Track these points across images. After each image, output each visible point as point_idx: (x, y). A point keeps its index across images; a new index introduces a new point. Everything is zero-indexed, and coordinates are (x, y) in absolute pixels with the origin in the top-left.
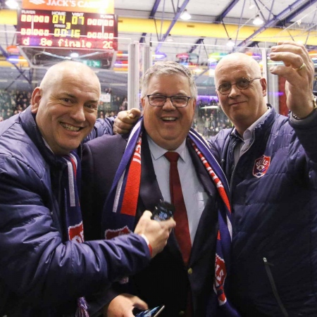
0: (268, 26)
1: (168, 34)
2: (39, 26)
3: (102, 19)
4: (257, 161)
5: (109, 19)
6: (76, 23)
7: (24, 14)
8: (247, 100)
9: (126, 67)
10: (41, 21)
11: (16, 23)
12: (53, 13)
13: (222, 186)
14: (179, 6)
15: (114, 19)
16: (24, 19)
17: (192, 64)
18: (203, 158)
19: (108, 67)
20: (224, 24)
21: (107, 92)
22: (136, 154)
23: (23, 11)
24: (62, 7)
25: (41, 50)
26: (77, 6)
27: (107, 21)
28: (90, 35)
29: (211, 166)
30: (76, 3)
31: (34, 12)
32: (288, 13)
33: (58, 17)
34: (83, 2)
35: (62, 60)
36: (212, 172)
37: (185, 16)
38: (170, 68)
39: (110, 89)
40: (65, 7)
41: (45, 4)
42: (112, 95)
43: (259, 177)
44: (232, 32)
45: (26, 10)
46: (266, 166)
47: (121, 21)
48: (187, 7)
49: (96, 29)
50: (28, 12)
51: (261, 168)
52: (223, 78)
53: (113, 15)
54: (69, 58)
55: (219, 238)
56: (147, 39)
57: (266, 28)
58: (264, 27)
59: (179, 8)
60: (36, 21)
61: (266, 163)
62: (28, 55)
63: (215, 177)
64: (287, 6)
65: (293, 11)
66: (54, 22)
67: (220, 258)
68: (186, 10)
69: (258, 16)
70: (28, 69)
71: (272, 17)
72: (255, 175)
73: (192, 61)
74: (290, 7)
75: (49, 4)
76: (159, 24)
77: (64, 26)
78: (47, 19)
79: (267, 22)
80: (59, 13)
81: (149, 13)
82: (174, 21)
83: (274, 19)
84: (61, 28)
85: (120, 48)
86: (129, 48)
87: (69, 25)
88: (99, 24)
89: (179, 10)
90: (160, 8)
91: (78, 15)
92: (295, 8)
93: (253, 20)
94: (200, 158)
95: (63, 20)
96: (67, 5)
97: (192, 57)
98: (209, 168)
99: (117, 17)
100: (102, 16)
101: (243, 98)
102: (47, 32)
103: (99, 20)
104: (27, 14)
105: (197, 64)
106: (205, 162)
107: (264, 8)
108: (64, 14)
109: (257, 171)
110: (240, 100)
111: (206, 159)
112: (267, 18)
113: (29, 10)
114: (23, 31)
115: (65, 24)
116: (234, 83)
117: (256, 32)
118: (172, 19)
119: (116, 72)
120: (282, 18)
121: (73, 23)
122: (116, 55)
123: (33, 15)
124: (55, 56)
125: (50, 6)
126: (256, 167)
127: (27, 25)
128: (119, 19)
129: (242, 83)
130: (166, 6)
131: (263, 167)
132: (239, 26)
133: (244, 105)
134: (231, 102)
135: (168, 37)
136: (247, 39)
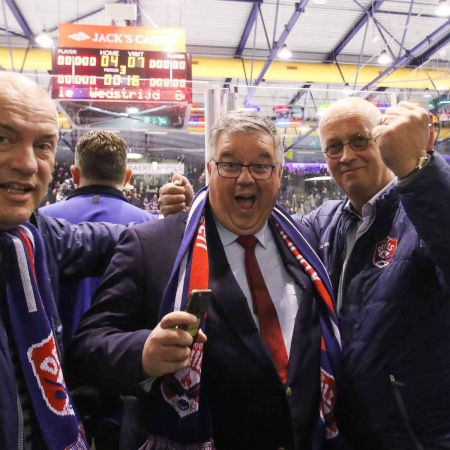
0: (398, 66)
1: (261, 80)
2: (82, 71)
3: (170, 59)
4: (380, 245)
5: (179, 60)
6: (133, 66)
7: (61, 54)
8: (365, 165)
9: (203, 126)
10: (86, 64)
11: (50, 68)
12: (101, 52)
13: (318, 278)
14: (276, 40)
15: (186, 59)
16: (61, 61)
17: (294, 119)
18: (290, 244)
19: (180, 126)
20: (337, 64)
21: (179, 160)
22: (199, 237)
23: (60, 51)
24: (113, 43)
25: (87, 104)
26: (134, 42)
27: (176, 62)
28: (154, 82)
29: (301, 254)
30: (133, 38)
31: (75, 52)
32: (426, 47)
33: (109, 58)
34: (142, 37)
35: (116, 117)
36: (303, 261)
37: (284, 54)
38: (248, 124)
39: (183, 156)
40: (119, 43)
41: (90, 40)
42: (185, 165)
43: (381, 267)
44: (350, 75)
45: (64, 49)
46: (391, 253)
47: (196, 63)
48: (287, 42)
49: (162, 74)
50: (66, 52)
51: (384, 254)
52: (330, 136)
53: (185, 54)
54: (126, 115)
55: (323, 347)
56: (232, 85)
57: (395, 69)
58: (393, 67)
59: (275, 43)
60: (79, 64)
61: (391, 247)
62: (67, 112)
63: (309, 267)
64: (425, 37)
65: (432, 44)
66: (103, 65)
67: (328, 374)
68: (285, 45)
69: (385, 51)
70: (70, 131)
71: (404, 53)
72: (376, 264)
73: (295, 115)
74: (428, 38)
75: (95, 40)
76: (248, 65)
77: (117, 70)
78: (93, 62)
79: (397, 60)
80: (110, 53)
81: (234, 51)
82: (269, 62)
83: (406, 56)
84: (113, 74)
85: (195, 99)
86: (205, 100)
87: (123, 68)
88: (166, 67)
89: (276, 46)
90: (249, 43)
91: (136, 54)
92: (435, 39)
93: (377, 57)
94: (286, 244)
95: (116, 62)
96: (121, 41)
97: (294, 110)
98: (300, 257)
99: (191, 57)
100: (169, 56)
101: (359, 163)
102: (93, 79)
103: (165, 61)
104: (65, 55)
105: (301, 119)
106: (293, 248)
107: (392, 41)
108: (116, 53)
109: (378, 259)
110: (355, 165)
111: (294, 245)
112: (396, 54)
113: (69, 48)
114: (61, 79)
115: (119, 67)
116: (347, 142)
117: (381, 75)
118: (266, 59)
119: (191, 133)
120: (417, 54)
121: (129, 66)
122: (190, 109)
123: (74, 55)
124: (106, 112)
125: (97, 42)
126: (378, 253)
127: (66, 70)
128: (193, 60)
129: (358, 141)
130: (257, 40)
131: (388, 253)
132: (358, 66)
133: (361, 173)
134: (343, 168)
135: (261, 84)
136: (370, 84)
